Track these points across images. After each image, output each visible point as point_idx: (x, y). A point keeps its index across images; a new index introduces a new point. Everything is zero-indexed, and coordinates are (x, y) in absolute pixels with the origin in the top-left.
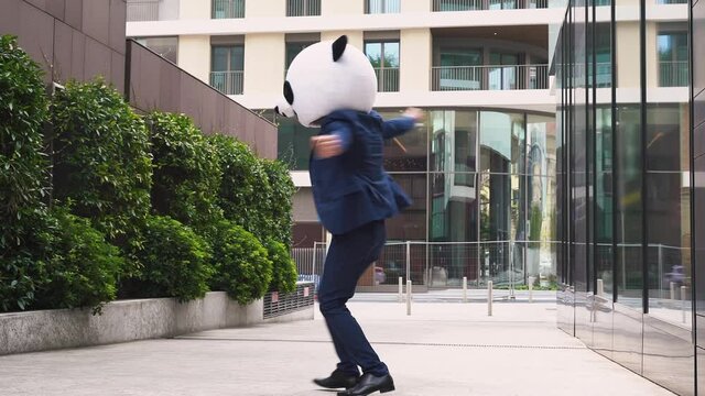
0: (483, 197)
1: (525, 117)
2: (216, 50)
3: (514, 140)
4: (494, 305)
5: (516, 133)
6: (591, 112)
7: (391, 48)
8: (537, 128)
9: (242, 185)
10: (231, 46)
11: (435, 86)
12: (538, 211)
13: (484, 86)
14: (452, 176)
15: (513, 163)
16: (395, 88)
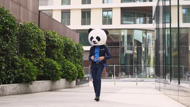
0: (135, 53)
1: (146, 32)
2: (63, 14)
3: (143, 38)
4: (138, 82)
5: (144, 36)
6: (164, 30)
7: (110, 13)
8: (150, 34)
9: (70, 50)
10: (67, 12)
11: (122, 23)
12: (150, 57)
13: (135, 23)
15: (143, 44)
16: (111, 24)
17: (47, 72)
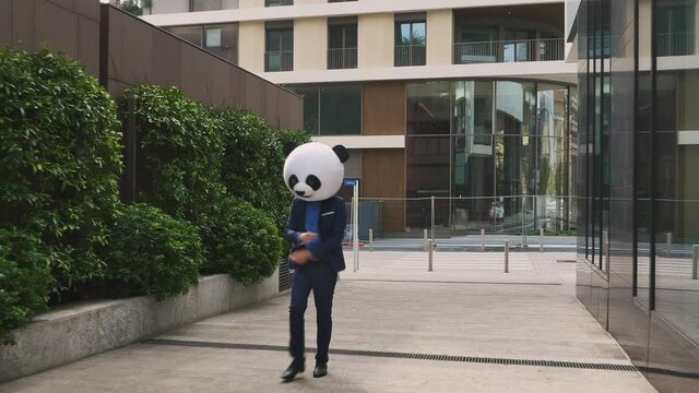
0: (499, 154)
1: (536, 85)
2: (271, 34)
3: (526, 105)
4: (510, 253)
5: (527, 99)
6: (591, 80)
7: (418, 28)
8: (548, 95)
9: (254, 159)
10: (282, 30)
11: (457, 60)
12: (546, 162)
13: (499, 58)
14: (472, 138)
15: (525, 124)
16: (423, 63)
17: (126, 265)
